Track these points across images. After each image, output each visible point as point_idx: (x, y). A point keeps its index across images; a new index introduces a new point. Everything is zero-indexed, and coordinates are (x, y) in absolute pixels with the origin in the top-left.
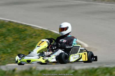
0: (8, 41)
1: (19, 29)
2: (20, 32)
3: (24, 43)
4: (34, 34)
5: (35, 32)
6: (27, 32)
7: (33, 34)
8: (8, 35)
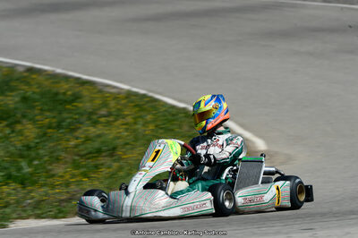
0: (22, 135)
1: (57, 94)
2: (61, 104)
3: (73, 143)
4: (103, 112)
5: (105, 104)
6: (80, 105)
7: (99, 109)
8: (24, 116)
